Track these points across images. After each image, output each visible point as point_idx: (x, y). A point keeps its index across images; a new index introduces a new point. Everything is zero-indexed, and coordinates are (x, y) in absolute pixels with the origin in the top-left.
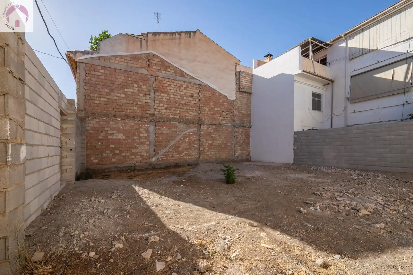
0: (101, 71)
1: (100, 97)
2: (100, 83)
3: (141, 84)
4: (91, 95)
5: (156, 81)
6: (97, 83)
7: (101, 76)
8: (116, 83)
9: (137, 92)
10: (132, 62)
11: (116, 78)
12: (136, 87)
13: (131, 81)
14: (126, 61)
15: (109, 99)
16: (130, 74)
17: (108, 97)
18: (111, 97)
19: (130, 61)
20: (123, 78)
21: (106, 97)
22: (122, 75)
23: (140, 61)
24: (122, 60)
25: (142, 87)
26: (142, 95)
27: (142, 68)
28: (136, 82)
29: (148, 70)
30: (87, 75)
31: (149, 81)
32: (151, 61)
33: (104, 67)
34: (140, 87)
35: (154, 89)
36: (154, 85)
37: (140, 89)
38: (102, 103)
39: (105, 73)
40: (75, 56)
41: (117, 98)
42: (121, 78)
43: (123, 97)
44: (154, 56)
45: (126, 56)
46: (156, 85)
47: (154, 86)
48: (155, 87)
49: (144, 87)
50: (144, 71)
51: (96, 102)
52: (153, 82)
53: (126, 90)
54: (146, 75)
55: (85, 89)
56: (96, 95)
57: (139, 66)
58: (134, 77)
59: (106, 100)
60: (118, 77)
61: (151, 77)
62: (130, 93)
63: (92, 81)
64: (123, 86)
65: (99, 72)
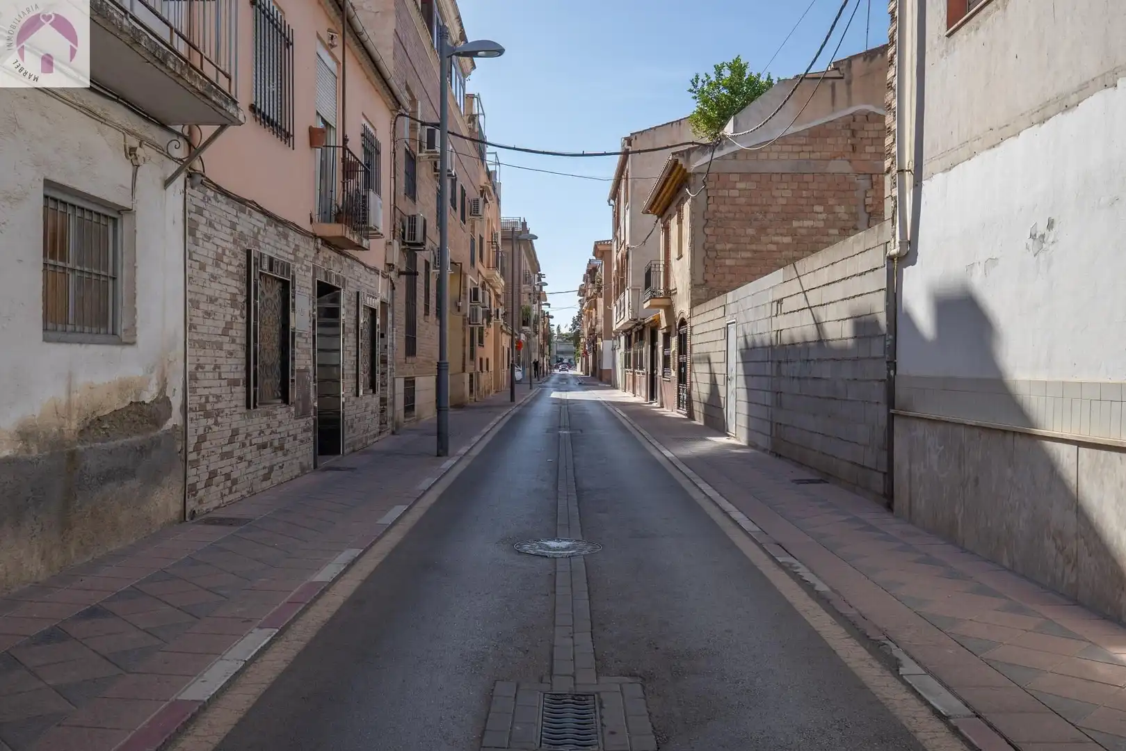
0: (740, 185)
1: (737, 250)
2: (737, 216)
3: (831, 201)
4: (718, 247)
5: (875, 187)
6: (731, 215)
7: (739, 197)
8: (771, 209)
9: (821, 224)
10: (810, 148)
11: (774, 197)
12: (821, 213)
13: (807, 198)
14: (796, 149)
15: (755, 252)
16: (805, 180)
17: (754, 247)
18: (760, 248)
19: (806, 145)
20: (788, 193)
21: (749, 247)
22: (786, 187)
23: (829, 141)
24: (786, 148)
25: (837, 209)
26: (835, 232)
27: (834, 158)
28: (821, 200)
29: (850, 161)
30: (711, 201)
31: (853, 190)
32: (860, 134)
33: (745, 176)
34: (829, 210)
35: (869, 209)
36: (867, 200)
37: (831, 217)
38: (744, 262)
39: (748, 188)
40: (688, 160)
41: (773, 247)
42: (783, 195)
43: (788, 244)
44: (867, 116)
45: (796, 135)
46: (873, 197)
47: (869, 201)
48: (871, 205)
49: (841, 210)
50: (840, 166)
51: (728, 262)
52: (866, 192)
53: (795, 224)
54: (845, 175)
55: (707, 235)
56: (729, 246)
57: (829, 154)
58: (813, 186)
59: (748, 255)
60: (776, 193)
61: (860, 177)
62: (804, 231)
63: (721, 212)
64: (787, 217)
65: (734, 188)
